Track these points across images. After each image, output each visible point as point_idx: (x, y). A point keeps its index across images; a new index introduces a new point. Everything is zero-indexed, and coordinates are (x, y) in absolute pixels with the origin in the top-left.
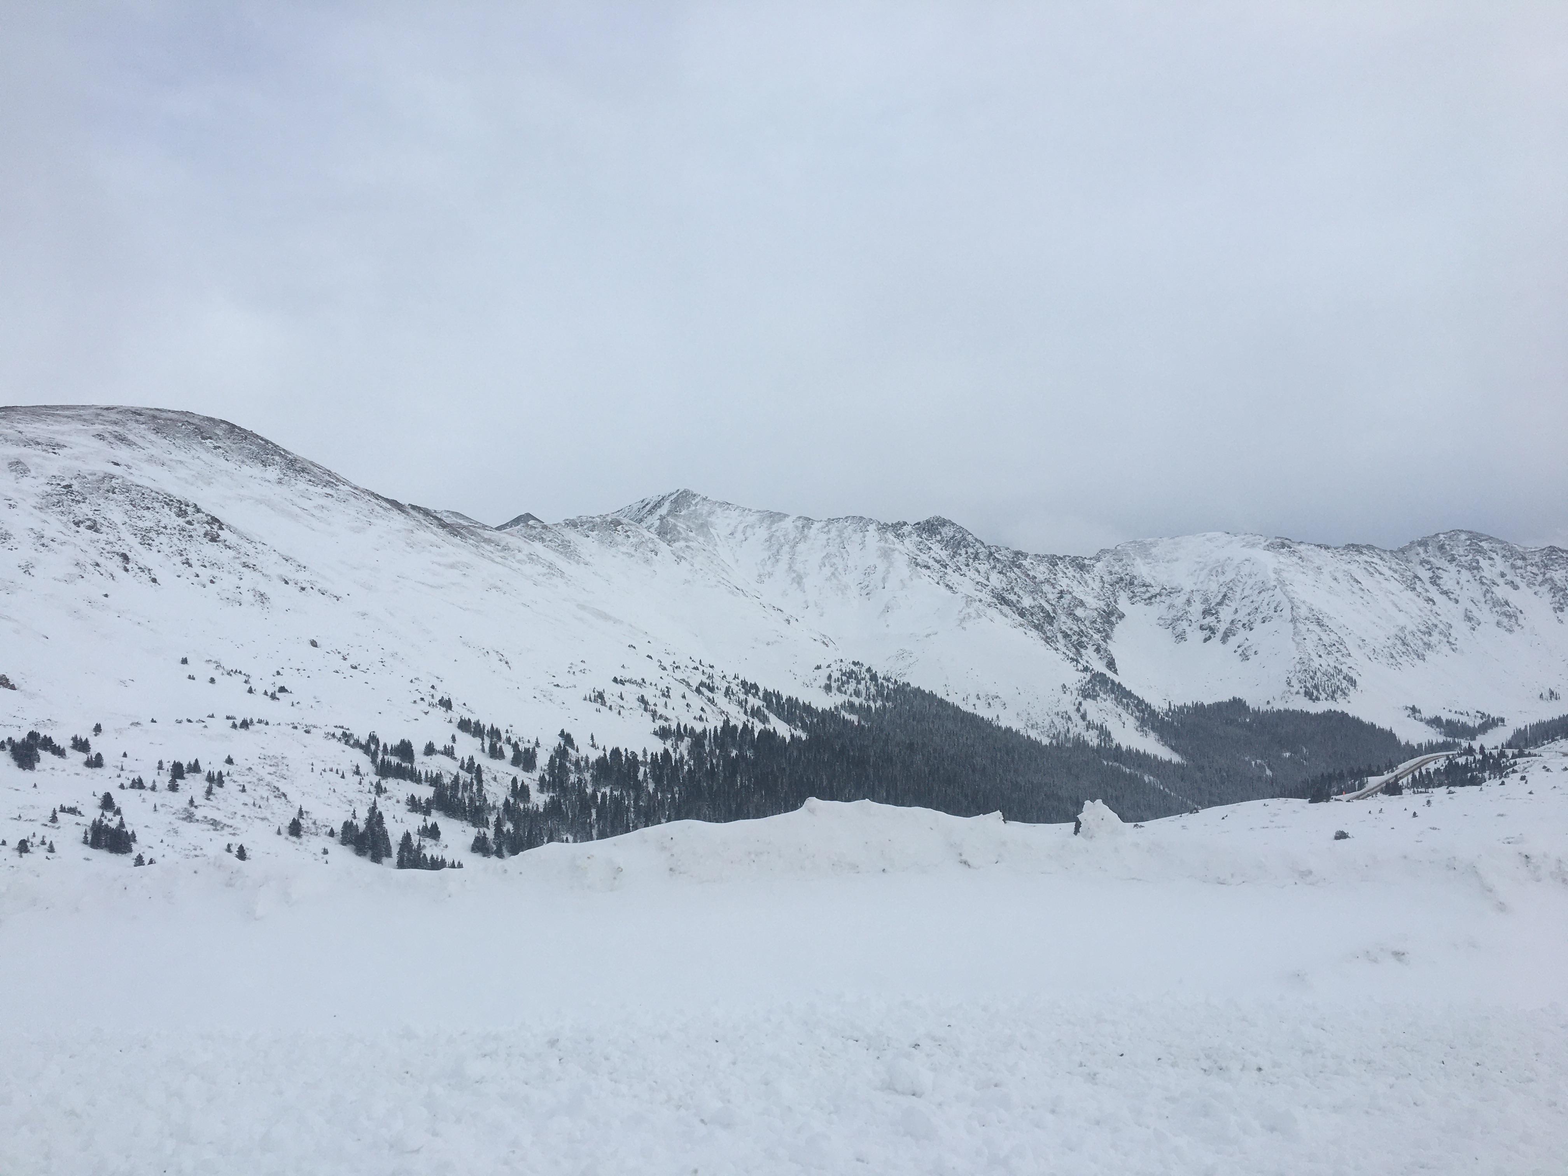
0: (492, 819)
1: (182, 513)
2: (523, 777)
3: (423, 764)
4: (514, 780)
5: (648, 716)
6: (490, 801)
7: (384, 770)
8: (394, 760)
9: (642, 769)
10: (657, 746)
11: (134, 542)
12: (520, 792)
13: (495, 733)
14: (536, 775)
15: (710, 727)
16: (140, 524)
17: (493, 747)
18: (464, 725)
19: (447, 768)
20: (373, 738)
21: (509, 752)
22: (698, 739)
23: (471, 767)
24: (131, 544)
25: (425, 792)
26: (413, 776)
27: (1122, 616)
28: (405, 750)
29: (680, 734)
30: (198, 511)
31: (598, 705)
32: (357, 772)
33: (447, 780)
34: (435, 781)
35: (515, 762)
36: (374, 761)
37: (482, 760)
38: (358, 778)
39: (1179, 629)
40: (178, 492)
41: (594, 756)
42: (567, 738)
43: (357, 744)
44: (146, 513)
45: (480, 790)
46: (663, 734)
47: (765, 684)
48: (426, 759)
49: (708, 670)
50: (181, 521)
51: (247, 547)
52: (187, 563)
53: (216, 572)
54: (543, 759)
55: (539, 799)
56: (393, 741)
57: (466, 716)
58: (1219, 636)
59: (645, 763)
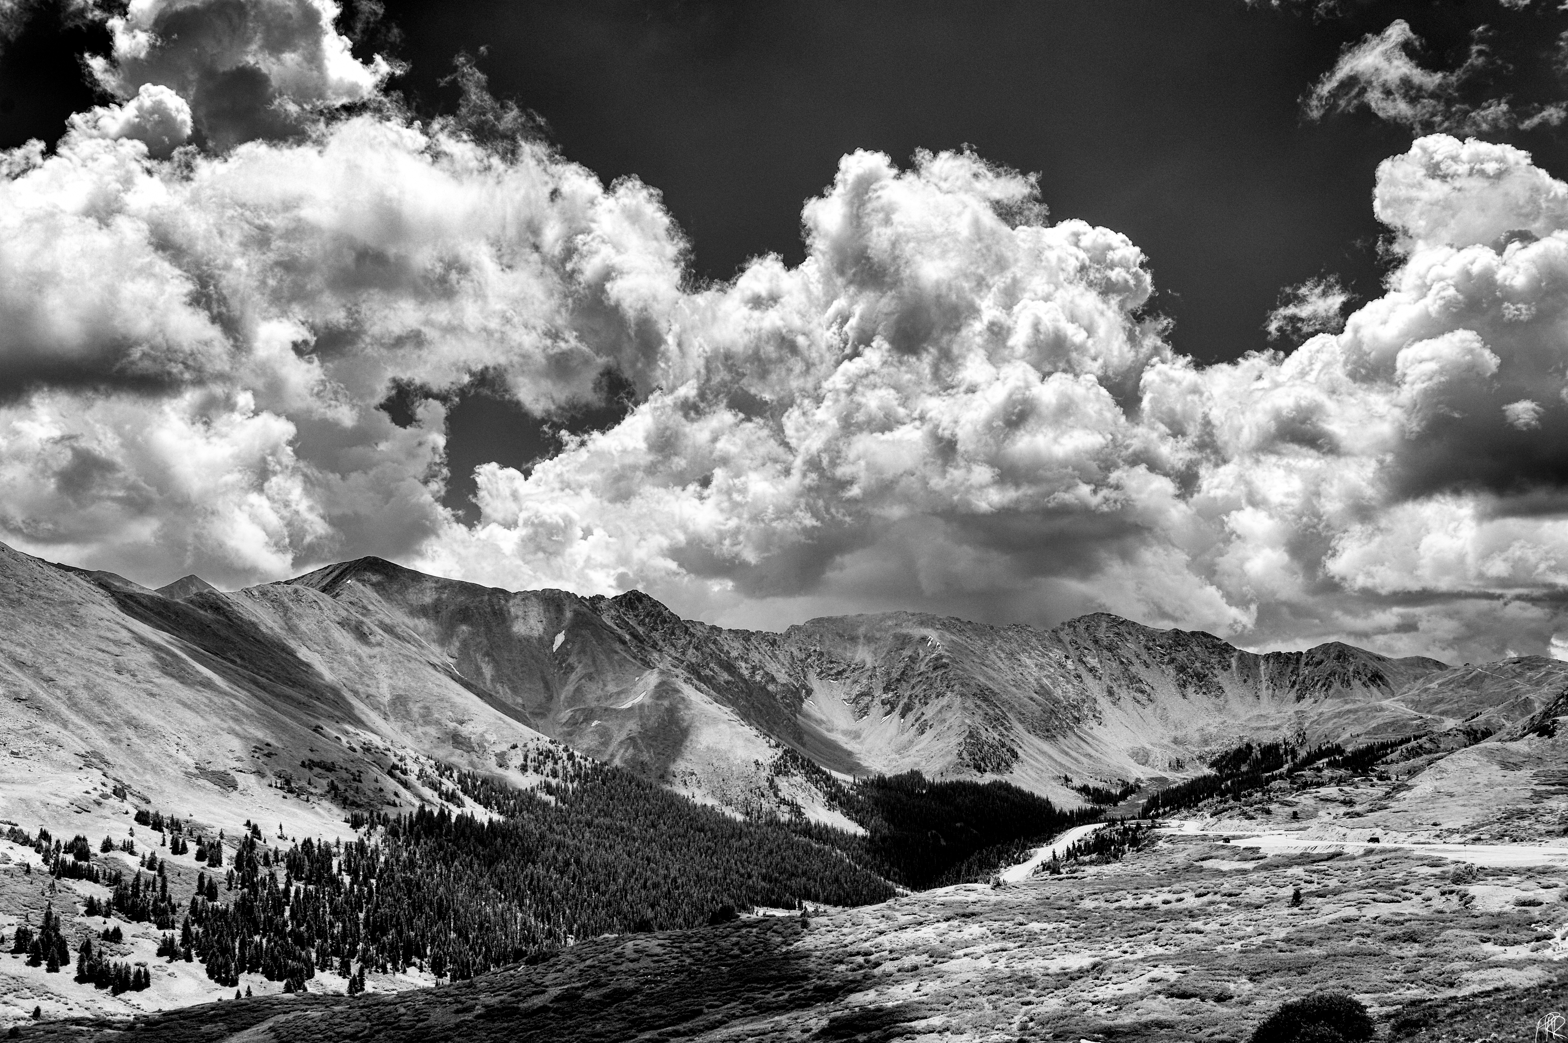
0: (179, 919)
2: (209, 872)
3: (100, 861)
4: (201, 877)
6: (176, 901)
7: (59, 869)
8: (70, 858)
9: (335, 863)
10: (350, 835)
12: (208, 890)
13: (175, 825)
14: (223, 869)
15: (405, 812)
17: (175, 843)
18: (142, 818)
19: (127, 864)
20: (44, 835)
21: (193, 848)
22: (392, 826)
23: (151, 863)
25: (104, 892)
26: (90, 875)
27: (810, 691)
28: (79, 847)
29: (373, 821)
31: (284, 792)
32: (28, 871)
33: (129, 879)
34: (115, 880)
35: (200, 856)
36: (46, 859)
37: (164, 855)
39: (862, 704)
41: (285, 847)
42: (254, 828)
43: (27, 841)
45: (164, 887)
46: (356, 821)
47: (460, 765)
48: (104, 856)
49: (400, 752)
54: (228, 853)
55: (228, 897)
56: (67, 837)
57: (143, 807)
58: (898, 710)
59: (338, 854)
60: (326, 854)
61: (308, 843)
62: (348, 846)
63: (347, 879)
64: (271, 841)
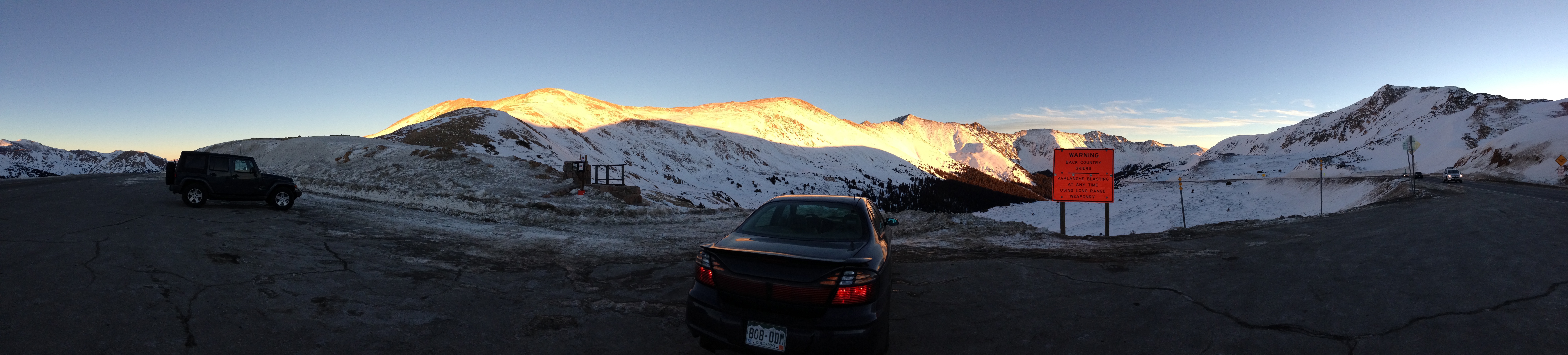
0: (877, 200)
1: (795, 123)
2: (882, 189)
3: (858, 185)
4: (880, 190)
5: (908, 174)
6: (875, 195)
7: (850, 187)
8: (852, 184)
9: (910, 189)
10: (913, 183)
11: (785, 130)
12: (882, 193)
13: (873, 178)
14: (885, 189)
15: (924, 177)
16: (786, 126)
17: (873, 181)
18: (866, 176)
19: (865, 187)
20: (846, 179)
21: (877, 183)
22: (921, 181)
23: (869, 186)
24: (785, 131)
25: (860, 193)
26: (856, 188)
27: (1021, 149)
28: (854, 182)
29: (917, 179)
30: (798, 122)
31: (895, 172)
32: (843, 187)
33: (865, 190)
34: (862, 190)
35: (879, 185)
36: (847, 184)
37: (872, 185)
38: (843, 188)
39: (1034, 153)
40: (793, 118)
41: (898, 185)
42: (890, 180)
43: (842, 180)
44: (787, 123)
45: (873, 192)
46: (912, 179)
47: (935, 167)
48: (859, 184)
49: (921, 163)
50: (795, 125)
51: (810, 131)
52: (796, 135)
53: (803, 137)
54: (886, 185)
55: (887, 195)
56: (851, 180)
57: (865, 174)
58: (1044, 154)
59: (910, 187)
60: (907, 186)
61: (903, 184)
62: (912, 185)
63: (913, 193)
64: (894, 183)
